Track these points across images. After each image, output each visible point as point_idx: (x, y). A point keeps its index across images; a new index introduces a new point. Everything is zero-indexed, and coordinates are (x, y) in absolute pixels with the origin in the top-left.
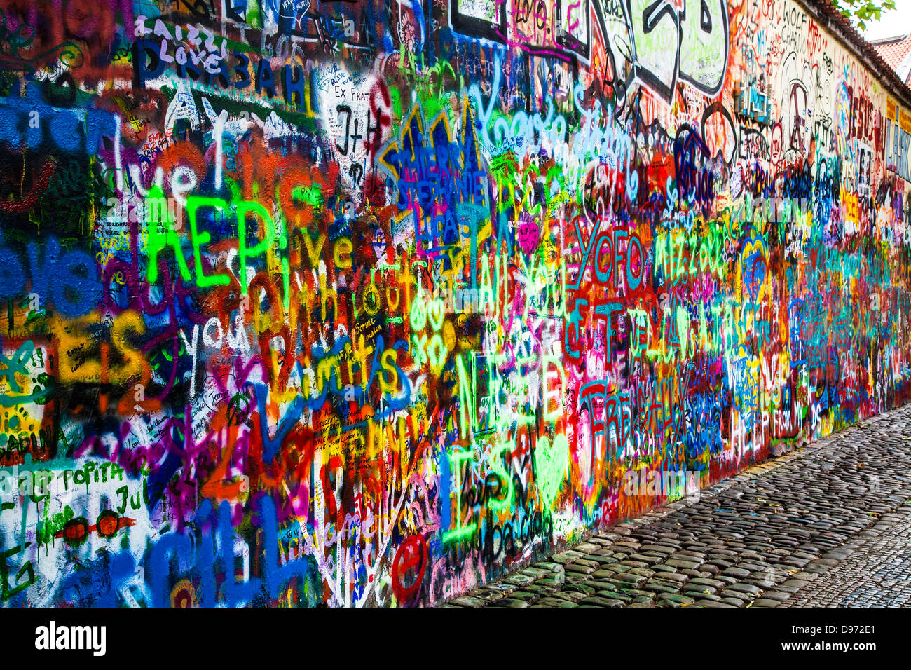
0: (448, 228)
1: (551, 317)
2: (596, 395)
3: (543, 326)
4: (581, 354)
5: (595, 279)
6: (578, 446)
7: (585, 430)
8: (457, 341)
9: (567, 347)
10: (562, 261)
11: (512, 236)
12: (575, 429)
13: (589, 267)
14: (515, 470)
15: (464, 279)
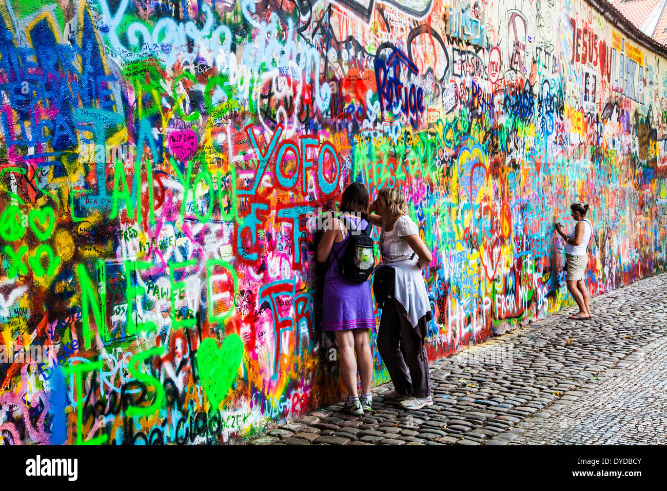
0: (58, 133)
1: (216, 221)
2: (280, 294)
3: (206, 231)
4: (259, 256)
5: (276, 184)
6: (258, 343)
7: (267, 328)
8: (76, 250)
9: (240, 251)
10: (231, 168)
11: (159, 143)
12: (253, 328)
13: (269, 173)
14: (166, 374)
15: (87, 186)
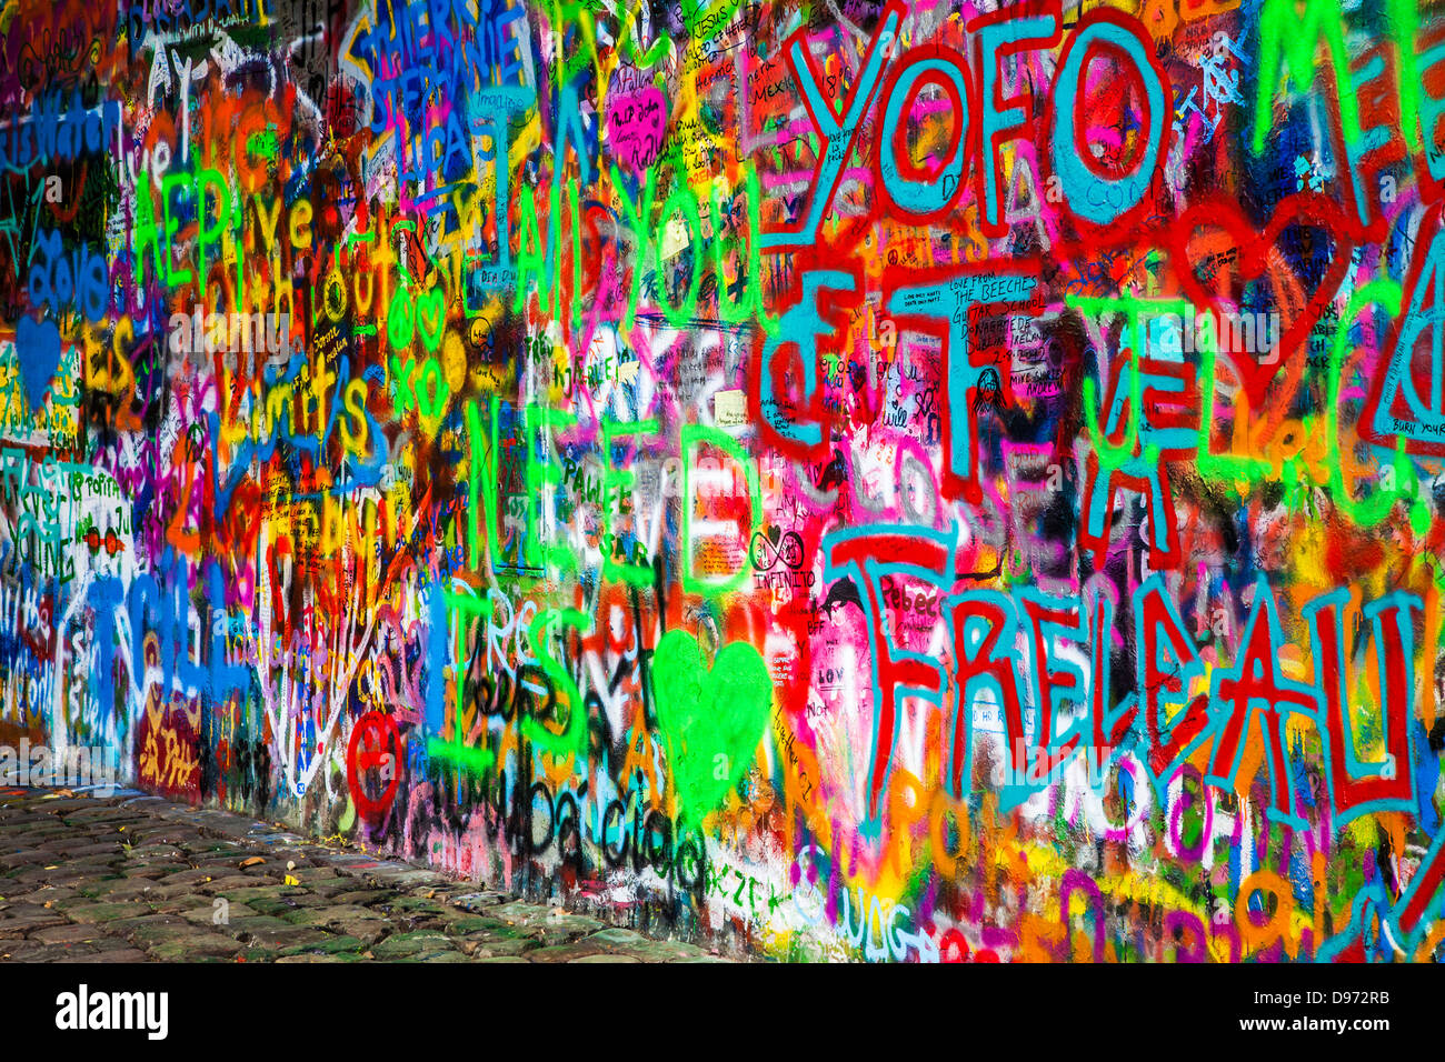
0: (451, 149)
1: (707, 324)
2: (898, 570)
3: (683, 349)
4: (825, 431)
6: (814, 697)
7: (848, 667)
8: (469, 374)
9: (769, 411)
10: (747, 172)
11: (591, 136)
13: (856, 174)
14: (589, 680)
15: (485, 247)
